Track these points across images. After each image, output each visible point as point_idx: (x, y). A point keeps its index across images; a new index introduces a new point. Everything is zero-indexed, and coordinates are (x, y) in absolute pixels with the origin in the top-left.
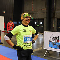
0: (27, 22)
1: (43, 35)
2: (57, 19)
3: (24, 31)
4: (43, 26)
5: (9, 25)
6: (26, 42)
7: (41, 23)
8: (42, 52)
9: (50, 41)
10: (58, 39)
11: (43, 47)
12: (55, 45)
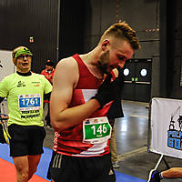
1: (150, 109)
3: (20, 85)
4: (150, 81)
9: (172, 128)
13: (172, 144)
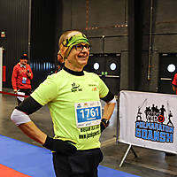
0: (81, 62)
1: (118, 101)
2: (160, 54)
3: (75, 88)
5: (18, 72)
6: (84, 125)
7: (113, 67)
8: (117, 151)
9: (139, 119)
10: (162, 114)
11: (117, 136)
12: (153, 130)
13: (139, 135)
